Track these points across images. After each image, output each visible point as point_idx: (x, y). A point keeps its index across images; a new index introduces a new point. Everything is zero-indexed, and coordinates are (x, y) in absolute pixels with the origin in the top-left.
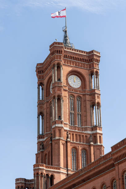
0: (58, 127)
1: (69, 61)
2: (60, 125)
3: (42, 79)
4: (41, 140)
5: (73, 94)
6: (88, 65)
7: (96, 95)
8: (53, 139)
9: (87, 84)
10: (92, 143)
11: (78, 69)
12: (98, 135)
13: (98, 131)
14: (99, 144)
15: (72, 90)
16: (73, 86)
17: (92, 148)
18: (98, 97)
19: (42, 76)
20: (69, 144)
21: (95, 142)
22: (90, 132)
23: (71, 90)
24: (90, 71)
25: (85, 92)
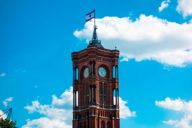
0: (94, 108)
2: (94, 106)
3: (77, 64)
4: (77, 111)
5: (102, 82)
6: (111, 60)
7: (116, 83)
8: (90, 116)
10: (113, 118)
12: (117, 112)
13: (117, 109)
14: (117, 118)
16: (101, 76)
17: (113, 121)
18: (118, 85)
20: (100, 119)
21: (115, 117)
22: (111, 109)
24: (112, 64)
25: (109, 80)
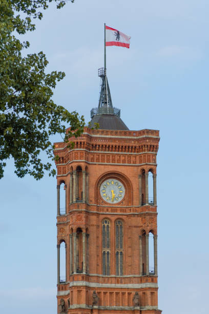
0: (78, 287)
1: (100, 155)
3: (63, 173)
4: (62, 293)
5: (109, 216)
6: (138, 157)
7: (149, 218)
9: (134, 194)
10: (138, 308)
11: (118, 167)
12: (149, 292)
13: (148, 284)
14: (150, 307)
15: (107, 210)
19: (63, 168)
22: (136, 286)
23: (105, 209)
24: (140, 168)
25: (130, 210)
